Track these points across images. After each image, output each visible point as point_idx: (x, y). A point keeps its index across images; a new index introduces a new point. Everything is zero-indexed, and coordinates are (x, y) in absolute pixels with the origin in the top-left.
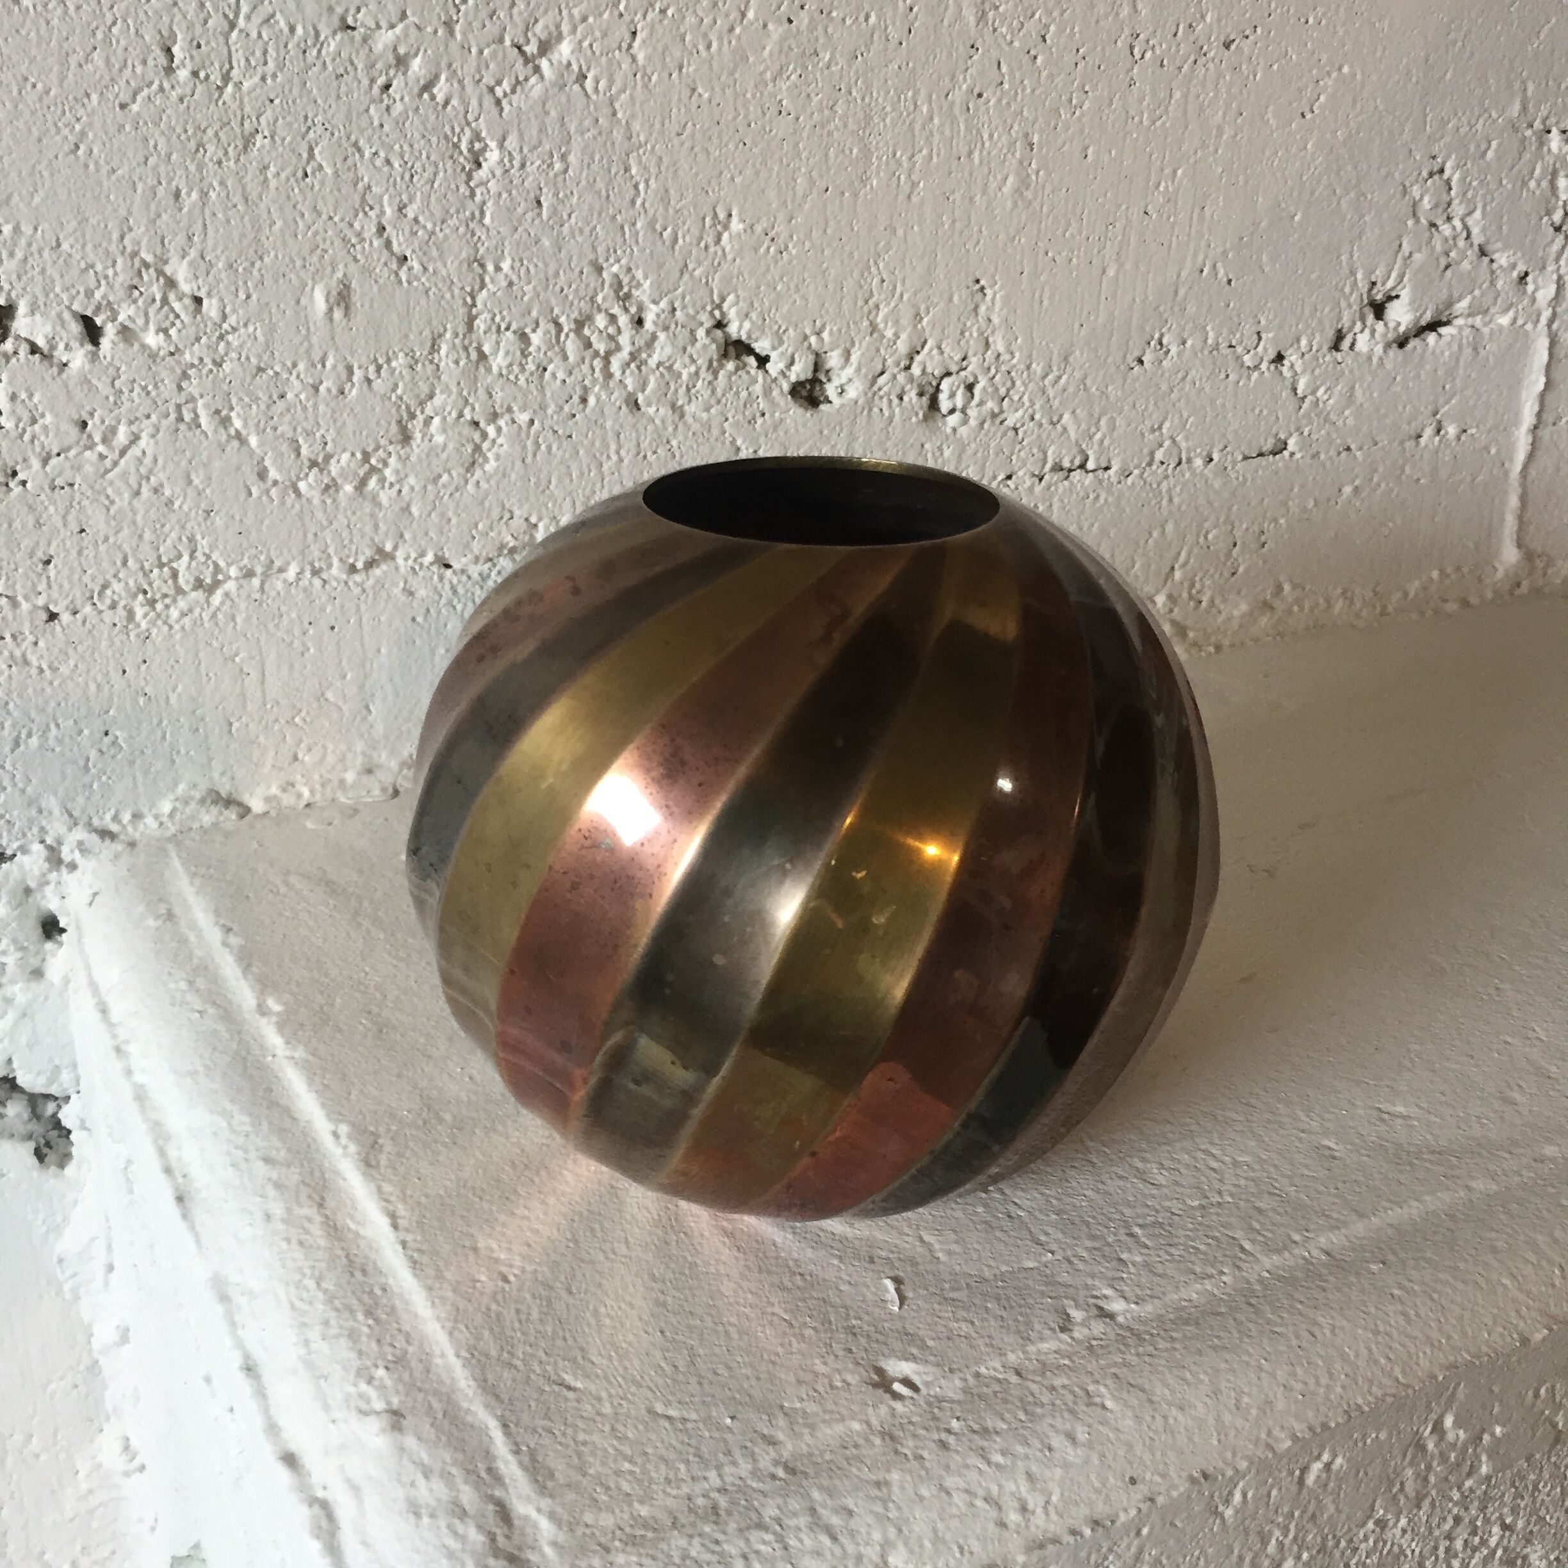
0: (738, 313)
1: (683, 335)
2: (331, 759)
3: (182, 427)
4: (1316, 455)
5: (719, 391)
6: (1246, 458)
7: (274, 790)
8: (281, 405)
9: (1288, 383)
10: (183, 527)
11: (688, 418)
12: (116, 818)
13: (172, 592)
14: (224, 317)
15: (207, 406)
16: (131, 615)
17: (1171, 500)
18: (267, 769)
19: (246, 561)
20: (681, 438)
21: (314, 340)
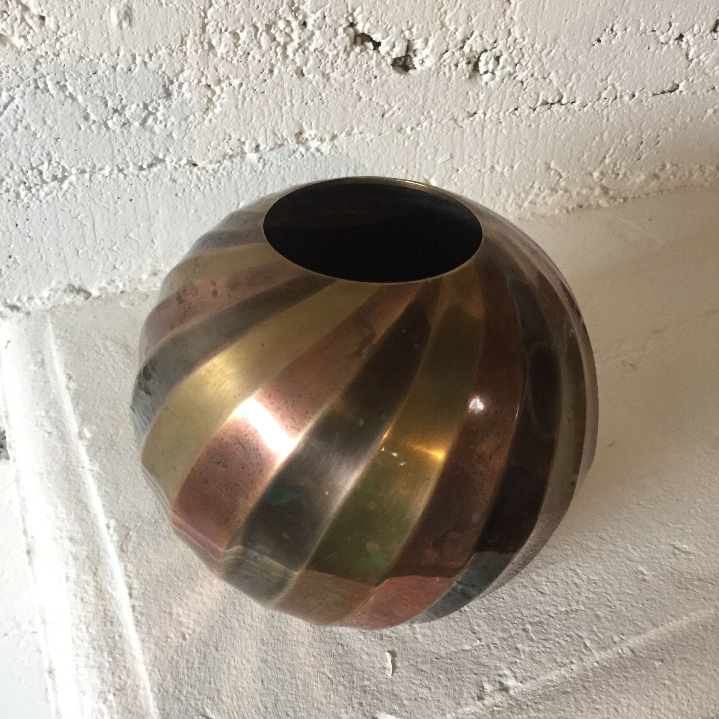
0: (362, 18)
1: (330, 32)
2: (133, 268)
3: (39, 92)
4: (694, 93)
5: (350, 65)
6: (654, 95)
7: (104, 284)
8: (94, 78)
9: (684, 52)
10: (43, 148)
11: (332, 81)
12: (19, 299)
13: (40, 183)
14: (58, 28)
15: (52, 80)
16: (18, 195)
17: (608, 120)
18: (99, 273)
19: (80, 165)
20: (327, 92)
21: (112, 39)
